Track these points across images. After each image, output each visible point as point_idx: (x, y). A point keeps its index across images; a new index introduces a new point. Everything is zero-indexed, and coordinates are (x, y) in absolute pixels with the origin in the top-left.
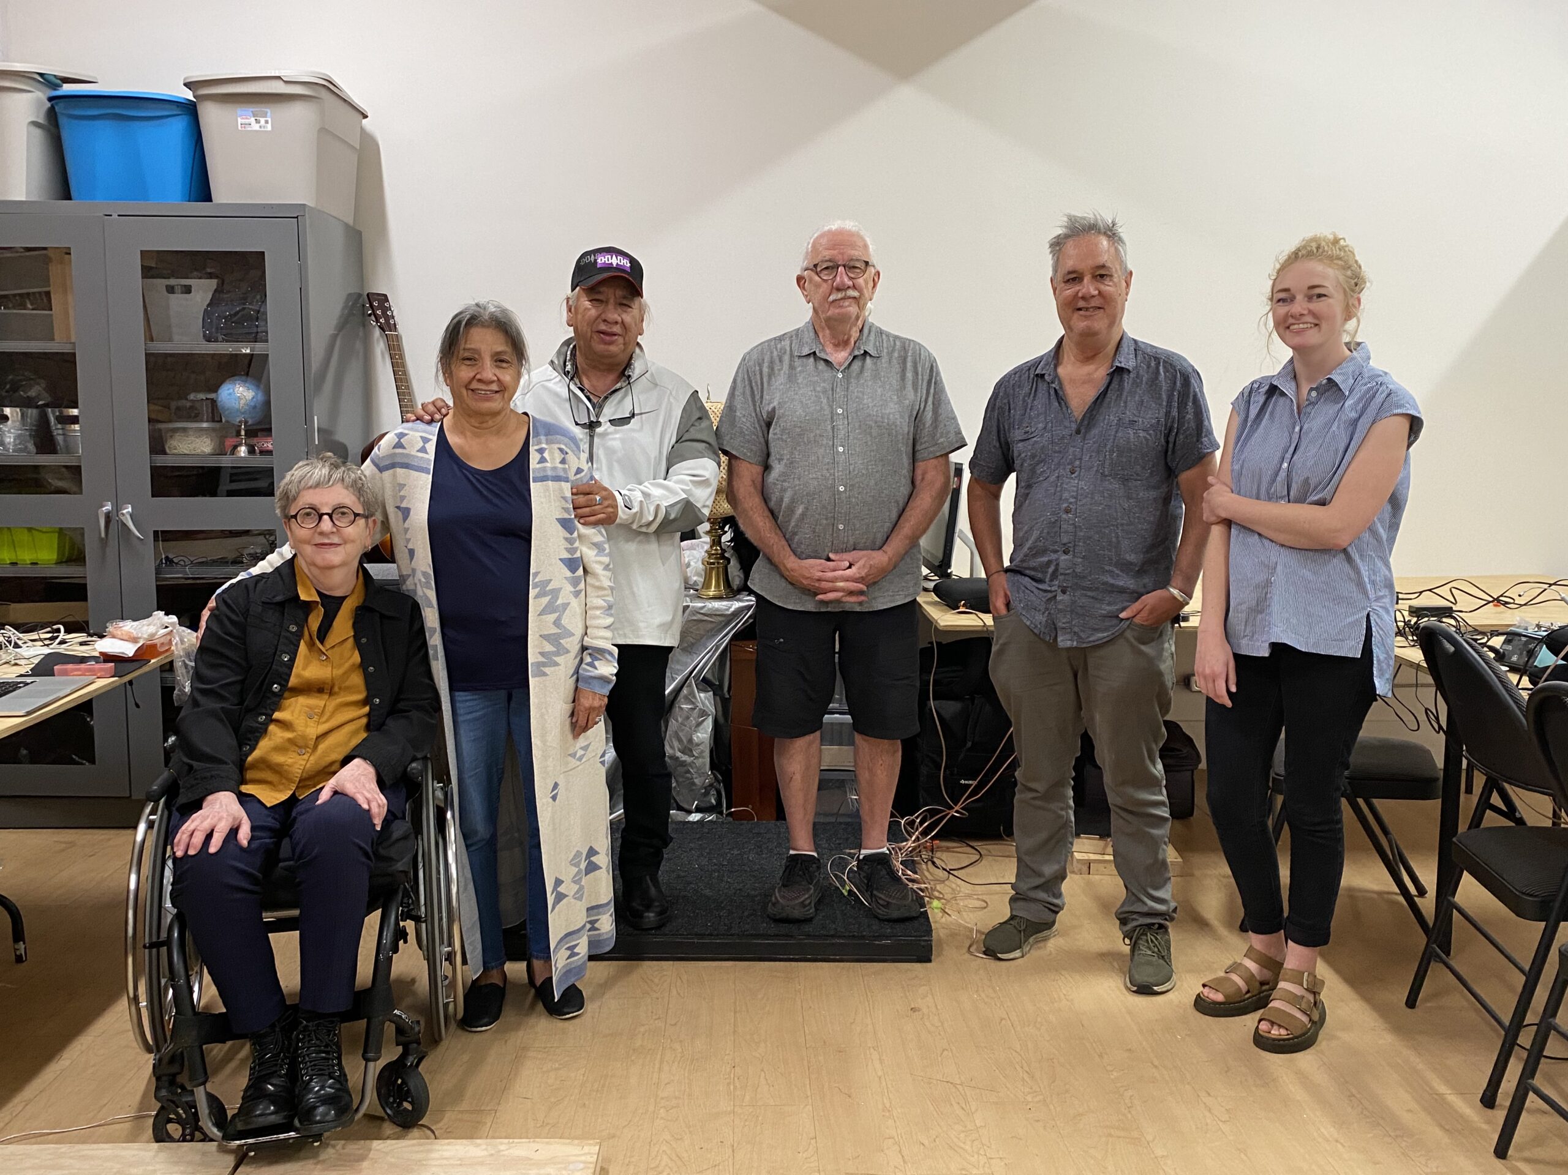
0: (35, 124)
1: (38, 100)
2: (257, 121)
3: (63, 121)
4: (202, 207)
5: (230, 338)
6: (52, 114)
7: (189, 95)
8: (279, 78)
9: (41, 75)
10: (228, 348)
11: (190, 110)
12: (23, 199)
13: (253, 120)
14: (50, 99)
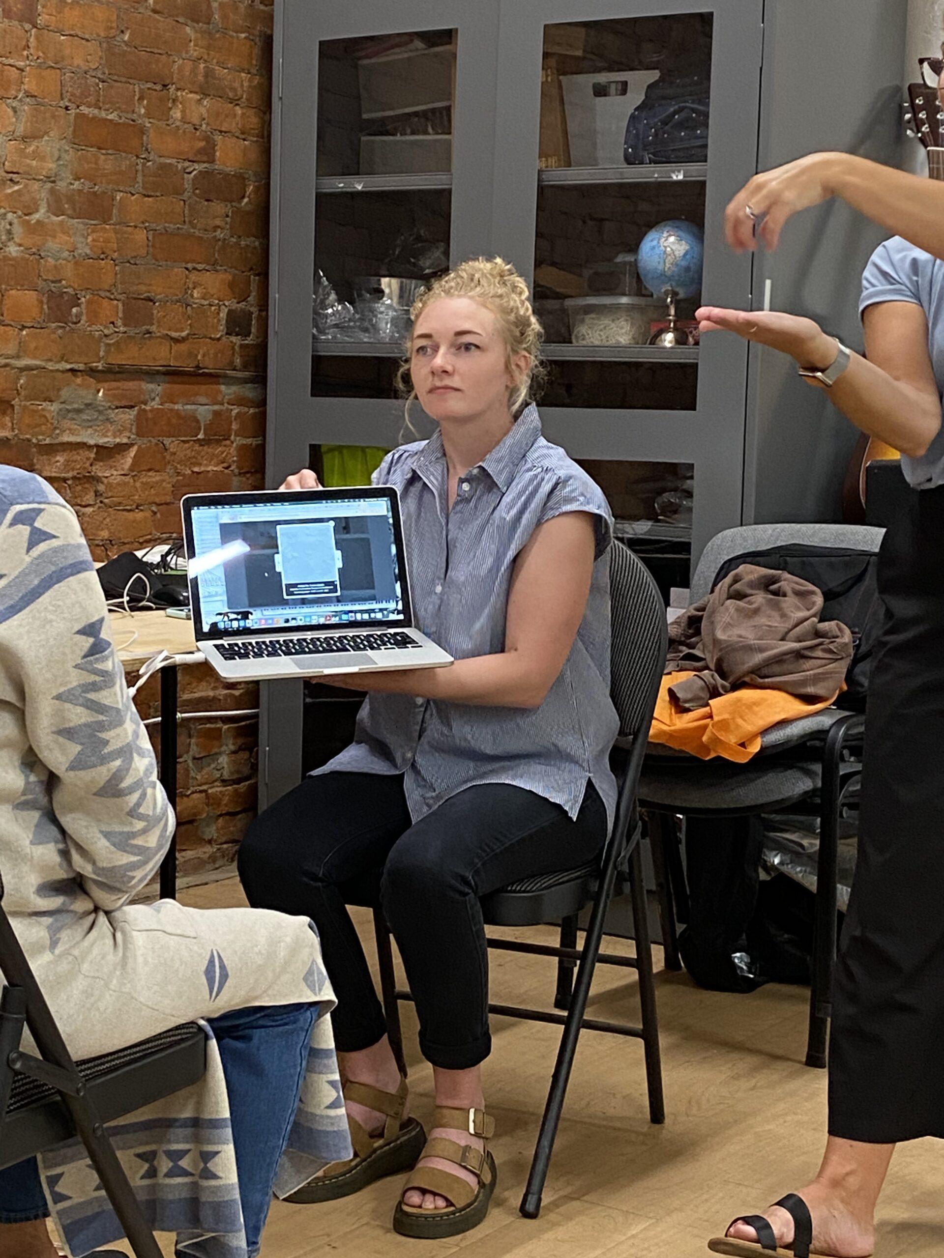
5: (659, 158)
10: (652, 173)
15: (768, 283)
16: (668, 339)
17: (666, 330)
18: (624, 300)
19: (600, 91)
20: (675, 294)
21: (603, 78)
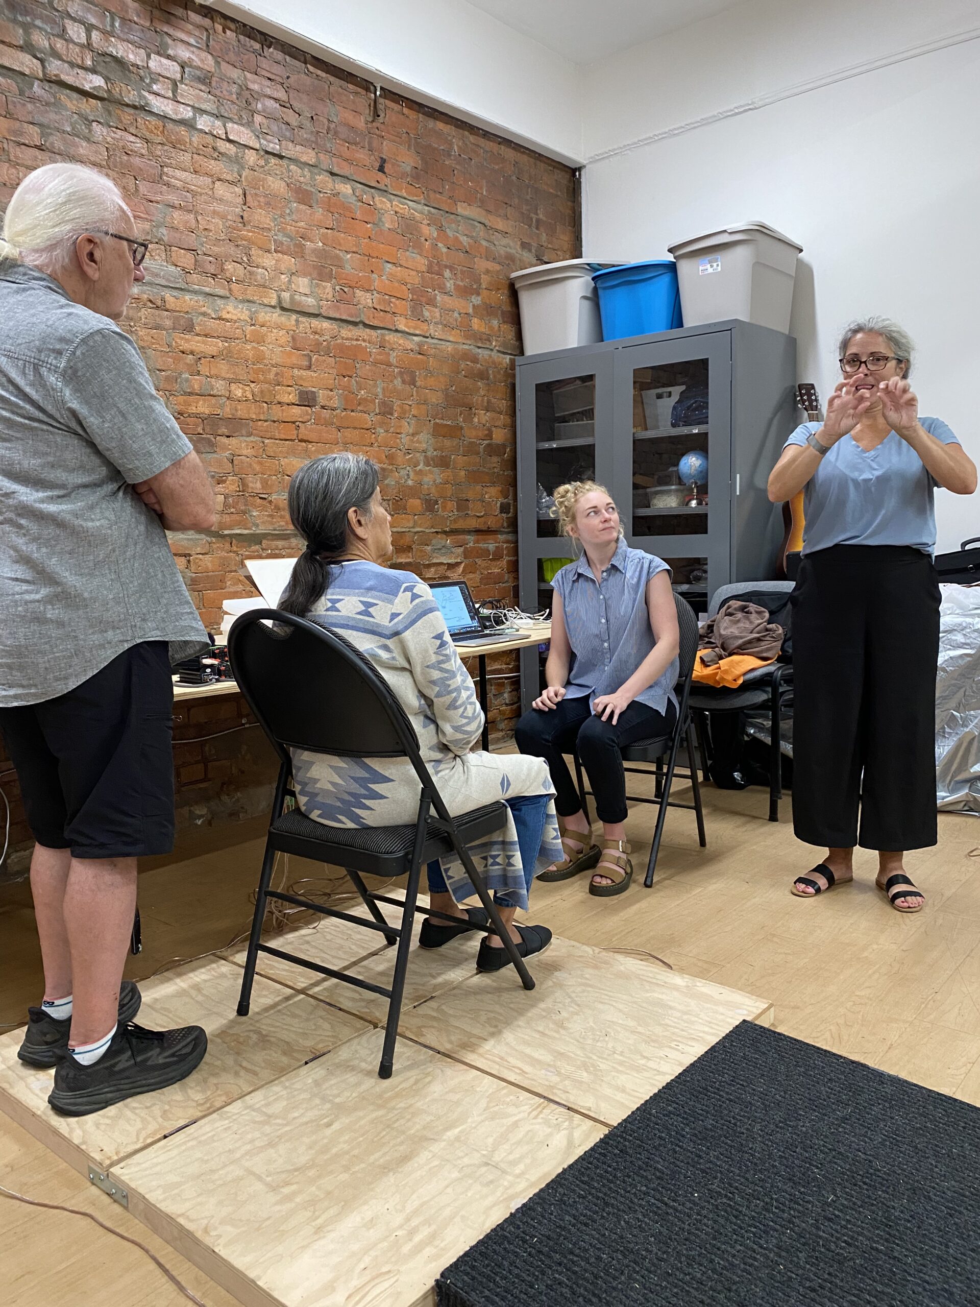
0: (585, 298)
1: (587, 283)
2: (712, 266)
3: (600, 292)
4: (676, 332)
5: (687, 424)
6: (595, 290)
7: (670, 258)
8: (725, 231)
9: (588, 264)
10: (684, 430)
11: (672, 268)
12: (576, 346)
13: (709, 266)
14: (593, 279)
15: (738, 476)
16: (694, 503)
17: (693, 499)
18: (673, 487)
19: (659, 396)
20: (696, 483)
21: (660, 391)
